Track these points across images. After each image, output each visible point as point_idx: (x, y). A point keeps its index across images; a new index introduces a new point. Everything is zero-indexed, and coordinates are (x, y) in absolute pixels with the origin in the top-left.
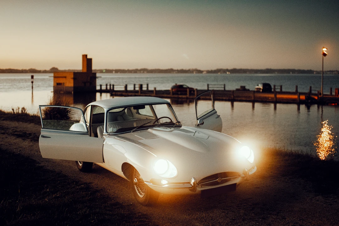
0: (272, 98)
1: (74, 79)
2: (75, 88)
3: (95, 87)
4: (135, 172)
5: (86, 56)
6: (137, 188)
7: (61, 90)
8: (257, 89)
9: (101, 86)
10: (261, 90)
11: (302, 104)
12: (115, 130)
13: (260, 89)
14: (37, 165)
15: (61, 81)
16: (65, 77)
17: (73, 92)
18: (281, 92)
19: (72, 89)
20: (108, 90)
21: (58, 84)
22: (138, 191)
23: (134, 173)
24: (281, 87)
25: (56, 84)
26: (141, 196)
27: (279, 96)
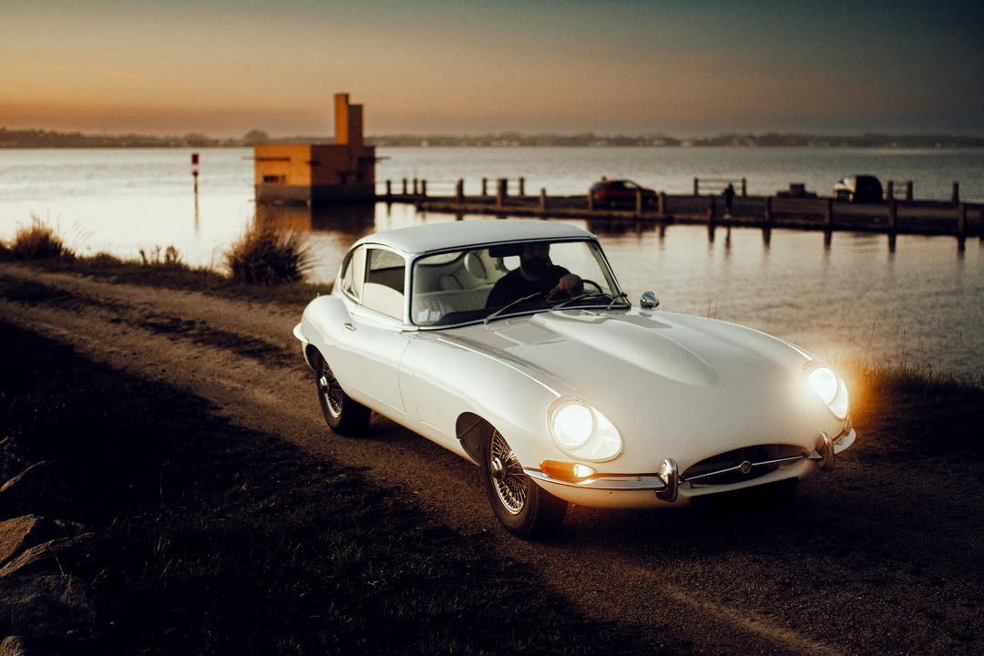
0: (885, 219)
1: (314, 163)
2: (315, 189)
3: (372, 187)
4: (495, 441)
5: (347, 97)
6: (501, 486)
7: (277, 197)
8: (839, 191)
9: (389, 183)
10: (851, 197)
11: (972, 235)
12: (436, 316)
13: (847, 192)
14: (213, 412)
15: (276, 169)
16: (288, 159)
17: (309, 203)
18: (910, 202)
19: (308, 193)
20: (410, 195)
21: (268, 179)
22: (504, 494)
23: (493, 443)
24: (910, 185)
25: (261, 180)
26: (513, 511)
27: (903, 212)
